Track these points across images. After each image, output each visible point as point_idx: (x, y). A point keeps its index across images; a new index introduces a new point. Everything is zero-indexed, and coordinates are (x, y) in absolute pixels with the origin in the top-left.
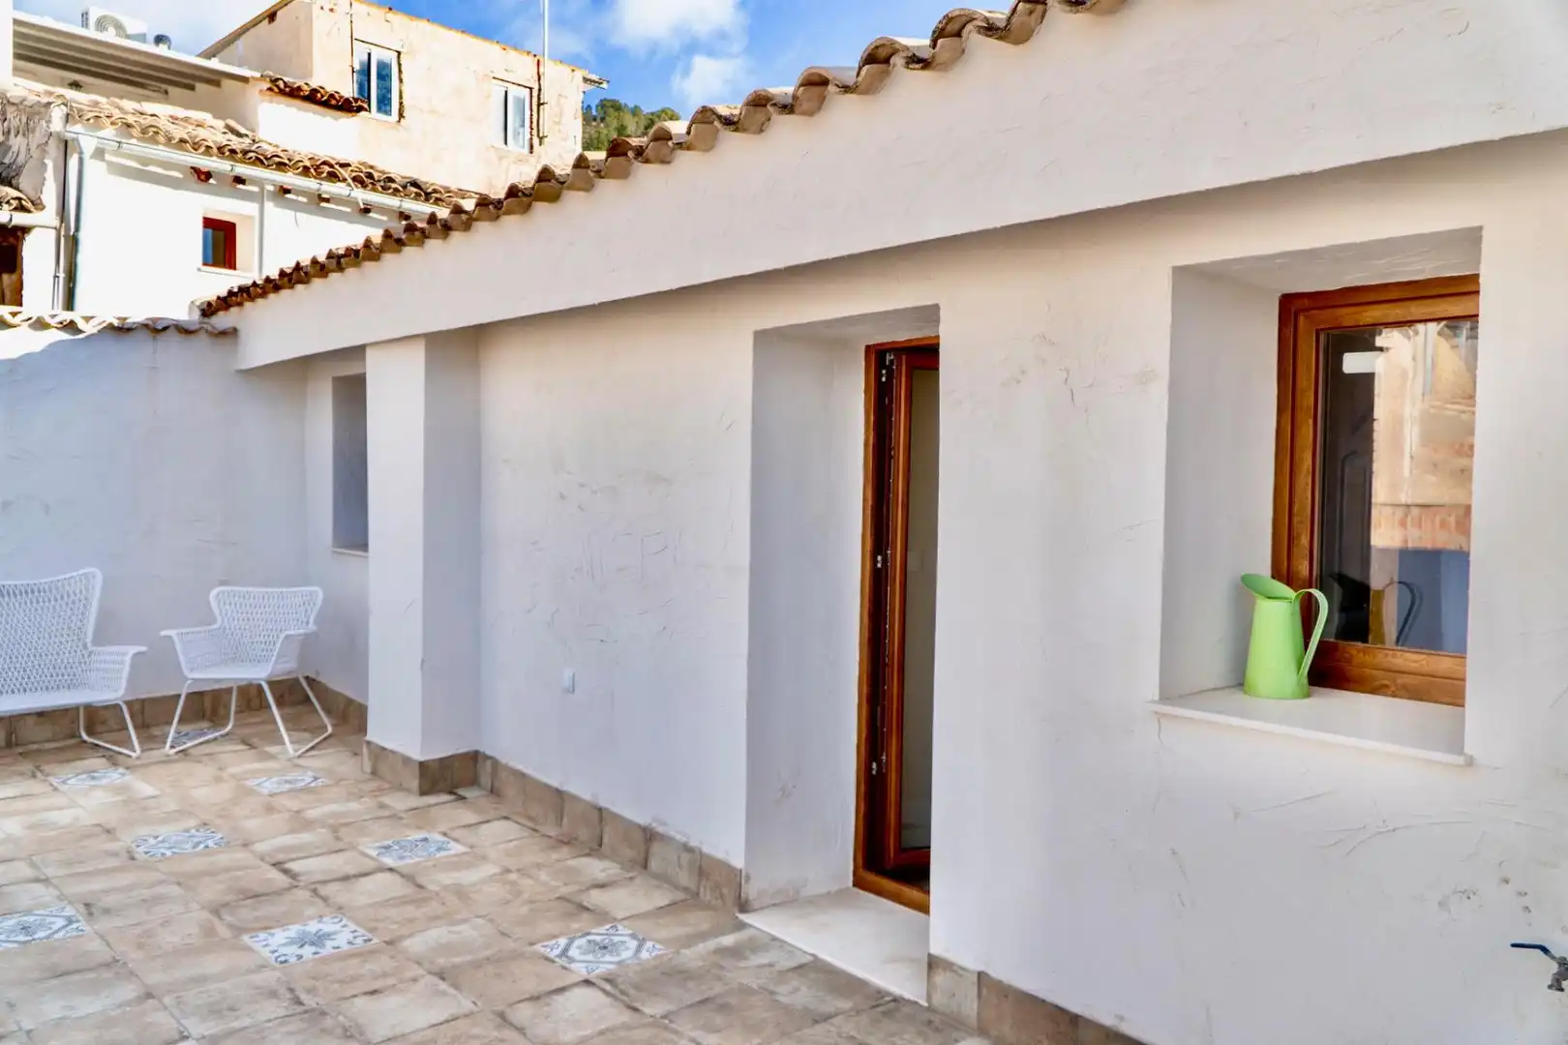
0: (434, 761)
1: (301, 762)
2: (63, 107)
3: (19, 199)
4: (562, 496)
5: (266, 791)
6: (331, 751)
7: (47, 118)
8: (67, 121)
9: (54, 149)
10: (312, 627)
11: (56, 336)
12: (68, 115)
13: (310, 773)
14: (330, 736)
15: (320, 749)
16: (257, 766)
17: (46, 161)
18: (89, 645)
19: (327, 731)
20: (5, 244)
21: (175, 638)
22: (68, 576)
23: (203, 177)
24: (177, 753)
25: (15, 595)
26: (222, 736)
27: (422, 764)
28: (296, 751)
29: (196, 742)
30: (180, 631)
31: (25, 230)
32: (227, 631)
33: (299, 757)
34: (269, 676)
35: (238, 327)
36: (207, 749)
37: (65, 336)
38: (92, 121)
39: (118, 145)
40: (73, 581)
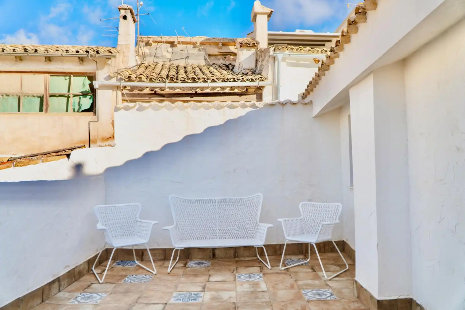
0: (386, 300)
1: (329, 283)
2: (273, 47)
3: (261, 78)
4: (458, 149)
5: (307, 298)
6: (345, 279)
7: (269, 52)
8: (274, 51)
9: (271, 60)
10: (337, 221)
11: (249, 109)
12: (274, 49)
13: (331, 291)
14: (348, 270)
15: (341, 277)
16: (310, 282)
17: (269, 65)
18: (258, 222)
19: (346, 268)
20: (259, 93)
21: (282, 221)
22: (252, 196)
23: (317, 62)
24: (285, 269)
25: (226, 202)
26: (305, 264)
27: (379, 301)
28: (328, 276)
29: (295, 265)
30: (284, 219)
31: (263, 87)
32: (306, 220)
33: (330, 280)
34: (316, 242)
35: (313, 100)
36: (296, 269)
37: (251, 109)
38: (281, 49)
39: (289, 55)
40: (254, 198)
